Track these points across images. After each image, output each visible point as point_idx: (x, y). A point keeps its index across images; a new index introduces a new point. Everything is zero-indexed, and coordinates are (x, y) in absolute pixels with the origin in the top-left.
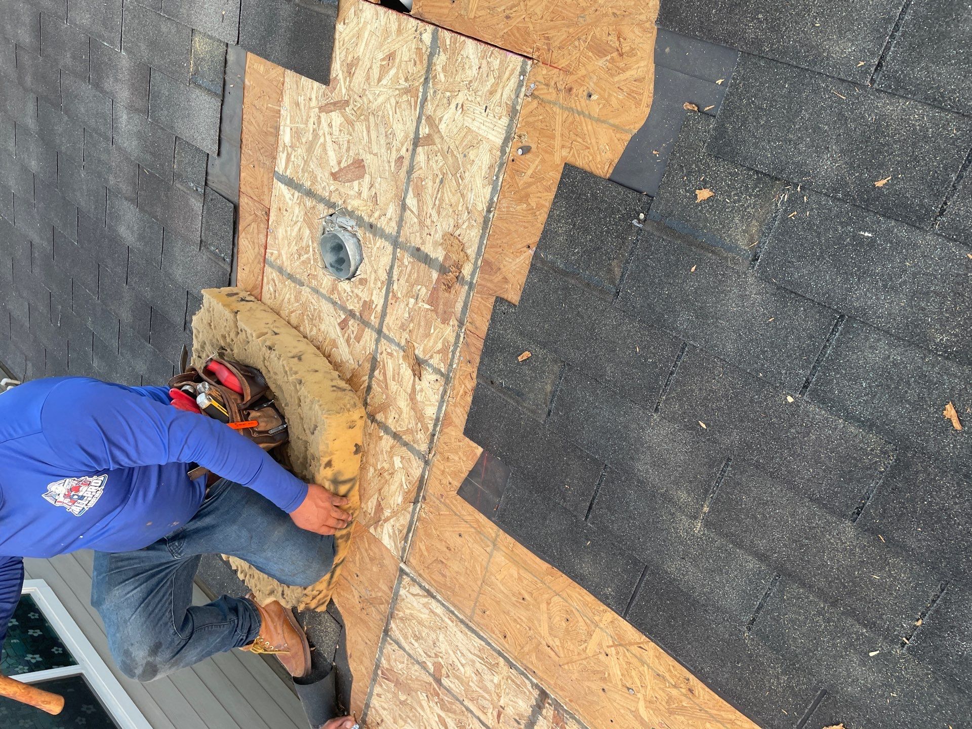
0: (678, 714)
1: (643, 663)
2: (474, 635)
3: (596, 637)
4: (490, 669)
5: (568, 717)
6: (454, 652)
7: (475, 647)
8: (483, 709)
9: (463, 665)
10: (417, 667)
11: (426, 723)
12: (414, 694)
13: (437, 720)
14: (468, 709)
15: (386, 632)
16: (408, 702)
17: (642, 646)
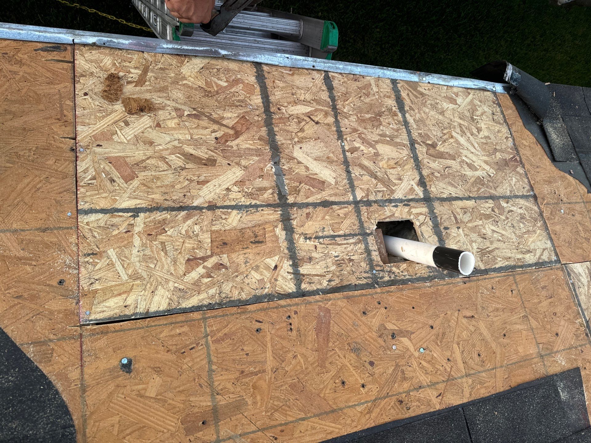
0: (394, 370)
1: (433, 385)
2: (504, 265)
3: (461, 365)
4: (482, 250)
5: (431, 274)
6: (503, 235)
7: (498, 256)
8: (465, 210)
9: (494, 231)
10: (508, 194)
11: (477, 153)
12: (496, 167)
13: (475, 164)
14: (469, 198)
15: (535, 197)
16: (493, 156)
17: (440, 397)
